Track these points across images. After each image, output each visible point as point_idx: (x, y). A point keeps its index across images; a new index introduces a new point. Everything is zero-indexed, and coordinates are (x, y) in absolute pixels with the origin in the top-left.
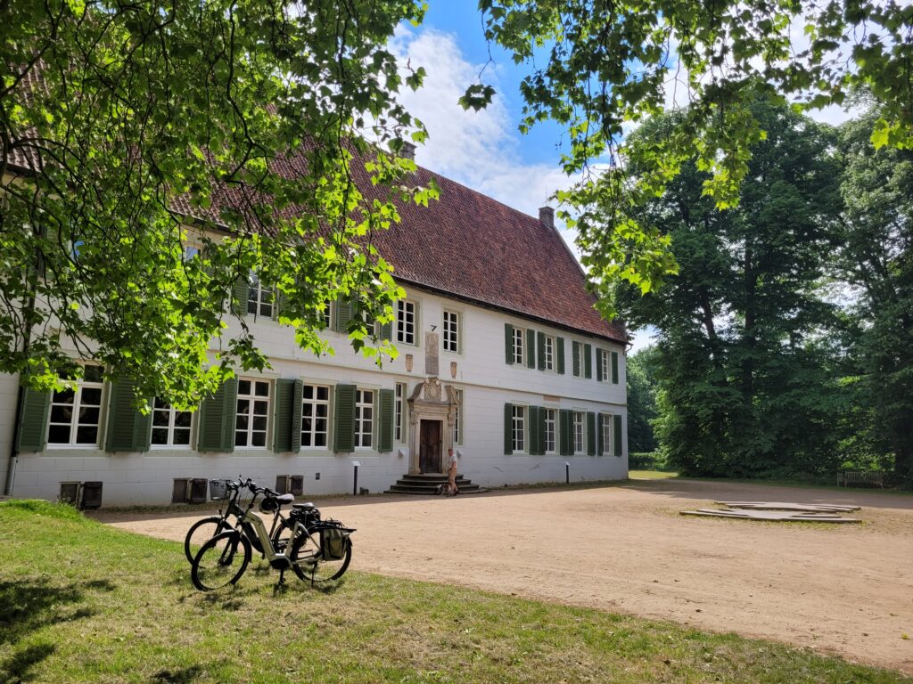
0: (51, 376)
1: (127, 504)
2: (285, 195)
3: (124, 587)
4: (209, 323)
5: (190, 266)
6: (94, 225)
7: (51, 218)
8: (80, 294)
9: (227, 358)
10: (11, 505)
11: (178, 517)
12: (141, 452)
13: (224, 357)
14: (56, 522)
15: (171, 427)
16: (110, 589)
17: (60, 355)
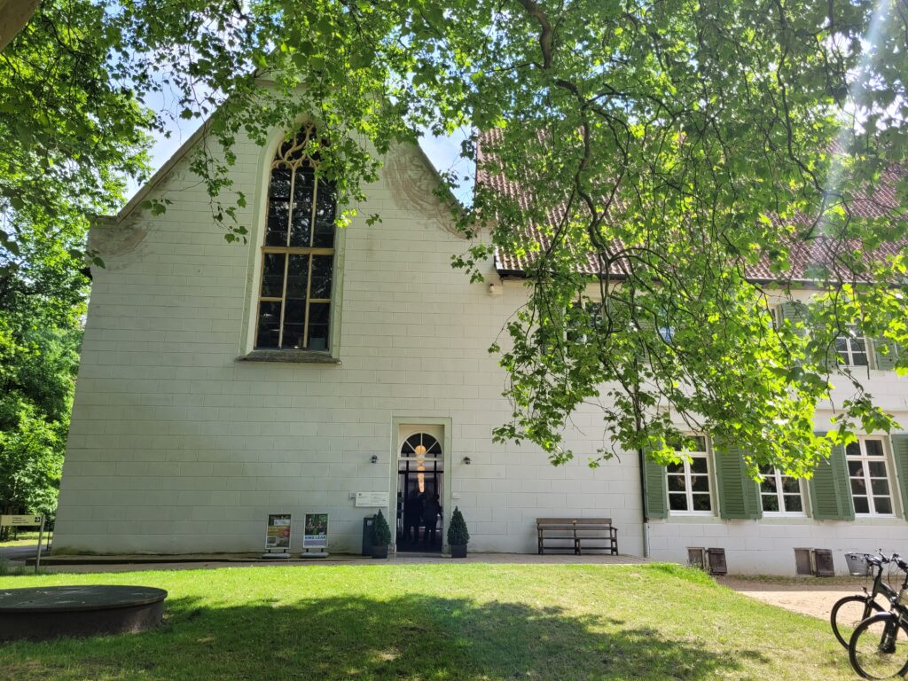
0: (668, 450)
1: (752, 572)
2: (875, 235)
3: (778, 663)
4: (816, 386)
5: (783, 331)
6: (683, 310)
7: (647, 312)
8: (681, 374)
9: (845, 422)
10: (653, 567)
11: (808, 590)
12: (755, 519)
13: (841, 420)
14: (693, 586)
15: (780, 494)
16: (765, 661)
17: (674, 430)
